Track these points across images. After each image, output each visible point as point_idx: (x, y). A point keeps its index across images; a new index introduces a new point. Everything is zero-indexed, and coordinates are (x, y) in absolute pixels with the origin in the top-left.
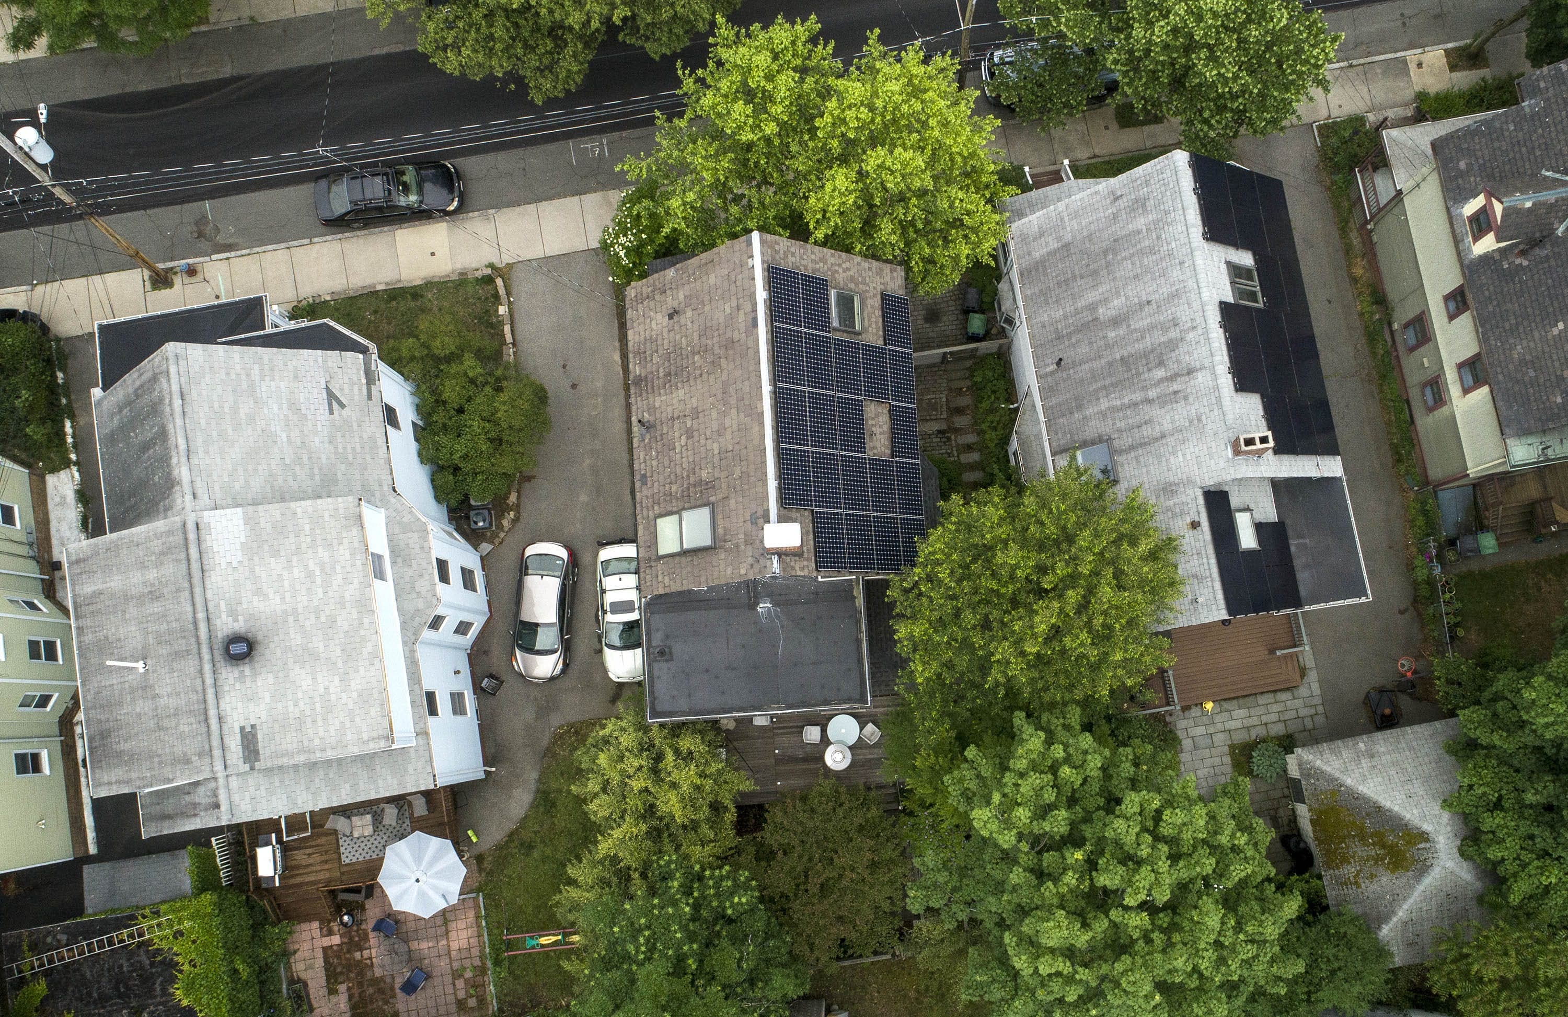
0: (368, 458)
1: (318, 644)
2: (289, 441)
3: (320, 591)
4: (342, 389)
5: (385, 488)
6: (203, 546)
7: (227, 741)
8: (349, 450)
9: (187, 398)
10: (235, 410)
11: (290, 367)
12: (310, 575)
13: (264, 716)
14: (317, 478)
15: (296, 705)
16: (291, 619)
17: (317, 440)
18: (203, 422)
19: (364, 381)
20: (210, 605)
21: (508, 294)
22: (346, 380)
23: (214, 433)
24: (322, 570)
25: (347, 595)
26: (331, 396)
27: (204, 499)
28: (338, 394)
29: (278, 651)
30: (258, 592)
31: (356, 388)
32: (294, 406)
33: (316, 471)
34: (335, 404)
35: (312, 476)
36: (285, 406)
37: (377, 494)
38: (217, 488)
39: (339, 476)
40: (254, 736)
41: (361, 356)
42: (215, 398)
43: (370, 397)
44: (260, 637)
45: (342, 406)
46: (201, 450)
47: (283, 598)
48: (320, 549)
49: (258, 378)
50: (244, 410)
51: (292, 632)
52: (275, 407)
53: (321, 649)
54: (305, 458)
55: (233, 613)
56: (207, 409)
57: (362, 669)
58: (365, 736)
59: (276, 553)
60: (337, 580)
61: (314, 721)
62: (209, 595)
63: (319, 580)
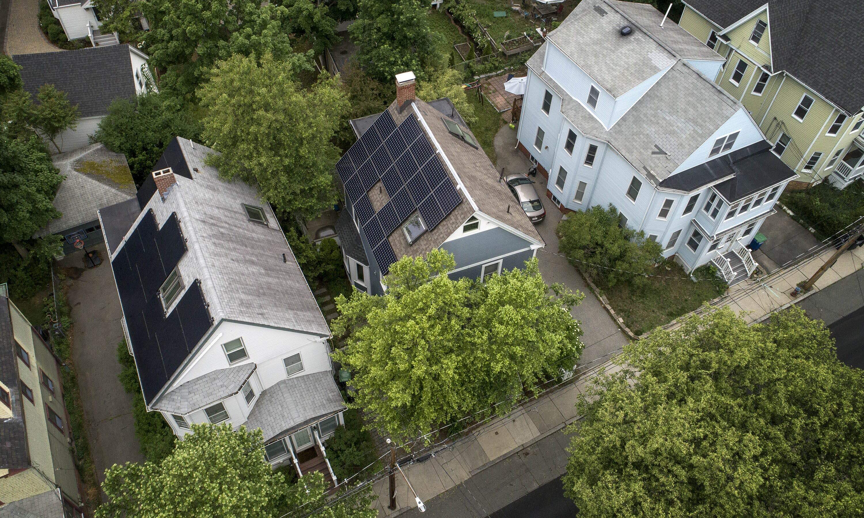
0: (627, 144)
1: (597, 48)
2: (664, 119)
3: (608, 62)
4: (659, 159)
5: (612, 140)
6: (666, 52)
7: (610, 8)
8: (637, 139)
9: (717, 94)
10: (695, 107)
11: (687, 146)
12: (616, 65)
13: (601, 20)
14: (642, 116)
15: (592, 29)
16: (613, 49)
17: (654, 130)
18: (703, 91)
19: (652, 172)
20: (648, 38)
21: (623, 332)
22: (659, 164)
23: (695, 92)
24: (613, 69)
25: (597, 66)
26: (661, 152)
27: (679, 67)
28: (658, 156)
29: (610, 38)
30: (633, 50)
31: (653, 165)
32: (673, 133)
33: (645, 119)
34: (657, 150)
35: (645, 115)
36: (676, 129)
37: (614, 134)
38: (678, 75)
39: (634, 126)
40: (600, 14)
41: (661, 181)
42: (706, 104)
43: (645, 168)
44: (621, 39)
45: (654, 153)
46: (695, 81)
47: (621, 53)
48: (618, 74)
49: (696, 129)
50: (691, 111)
51: (610, 46)
52: (680, 125)
53: (595, 47)
54: (653, 119)
55: (638, 40)
56: (706, 97)
57: (574, 49)
58: (558, 33)
59: (635, 64)
60: (604, 69)
61: (581, 27)
62: (651, 40)
63: (612, 65)
